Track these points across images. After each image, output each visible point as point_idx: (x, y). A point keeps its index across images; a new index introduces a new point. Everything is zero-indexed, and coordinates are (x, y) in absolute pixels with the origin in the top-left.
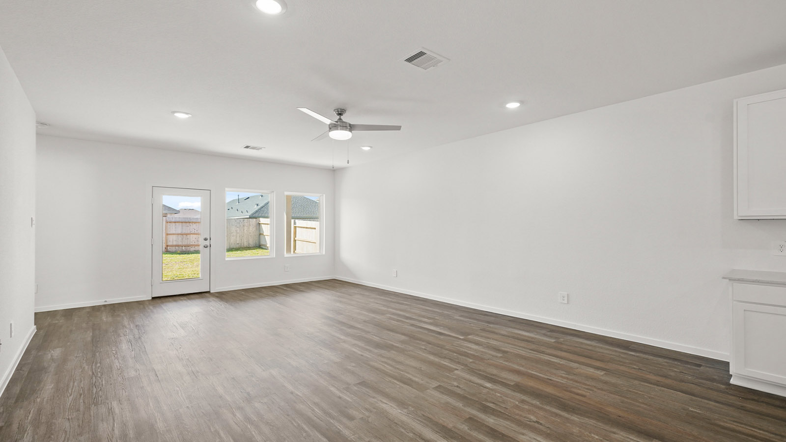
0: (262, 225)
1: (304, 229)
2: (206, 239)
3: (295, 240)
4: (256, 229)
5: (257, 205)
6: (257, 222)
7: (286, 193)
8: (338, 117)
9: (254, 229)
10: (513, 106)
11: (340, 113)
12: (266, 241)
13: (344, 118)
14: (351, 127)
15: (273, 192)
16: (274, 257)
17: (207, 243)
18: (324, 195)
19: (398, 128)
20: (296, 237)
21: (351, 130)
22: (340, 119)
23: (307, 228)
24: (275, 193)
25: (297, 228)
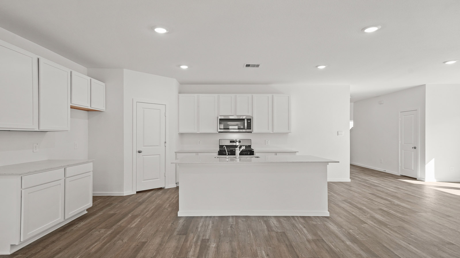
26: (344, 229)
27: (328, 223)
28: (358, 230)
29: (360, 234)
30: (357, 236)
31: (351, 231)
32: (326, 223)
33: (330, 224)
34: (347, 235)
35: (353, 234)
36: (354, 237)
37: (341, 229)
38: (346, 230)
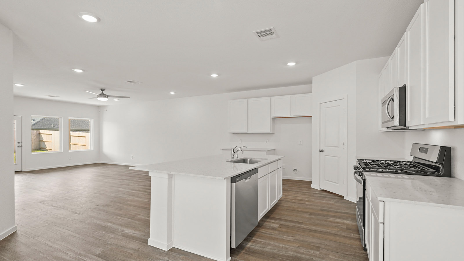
0: (42, 135)
1: (77, 137)
2: (19, 143)
3: (70, 144)
4: (37, 137)
5: (34, 120)
6: (38, 132)
7: (70, 118)
8: (102, 92)
9: (35, 137)
10: (172, 93)
11: (103, 90)
12: (45, 145)
13: (104, 92)
14: (107, 96)
15: (61, 117)
16: (63, 151)
17: (20, 145)
18: (93, 119)
19: (129, 97)
20: (70, 142)
21: (107, 98)
22: (103, 93)
23: (79, 136)
24: (62, 118)
25: (71, 137)
26: (119, 235)
27: (140, 234)
28: (105, 240)
29: (102, 237)
30: (104, 233)
31: (112, 236)
32: (142, 233)
33: (136, 234)
34: (114, 231)
35: (108, 233)
36: (107, 231)
37: (122, 234)
38: (117, 235)
